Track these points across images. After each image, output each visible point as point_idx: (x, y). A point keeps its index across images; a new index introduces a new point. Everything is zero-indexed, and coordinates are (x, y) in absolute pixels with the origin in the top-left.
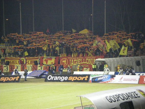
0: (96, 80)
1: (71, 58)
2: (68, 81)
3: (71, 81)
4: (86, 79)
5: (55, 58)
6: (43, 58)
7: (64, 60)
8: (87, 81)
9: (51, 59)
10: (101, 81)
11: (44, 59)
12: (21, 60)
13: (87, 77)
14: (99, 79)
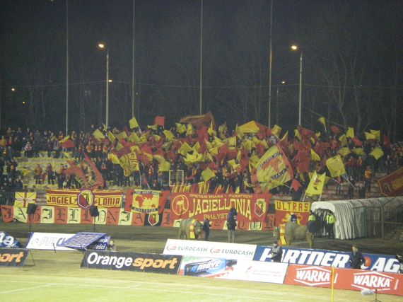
0: (193, 269)
1: (196, 196)
2: (132, 268)
3: (138, 269)
4: (172, 267)
5: (161, 195)
6: (132, 194)
7: (180, 199)
8: (174, 271)
9: (150, 196)
10: (204, 272)
11: (135, 196)
12: (81, 197)
13: (175, 261)
14: (200, 268)
